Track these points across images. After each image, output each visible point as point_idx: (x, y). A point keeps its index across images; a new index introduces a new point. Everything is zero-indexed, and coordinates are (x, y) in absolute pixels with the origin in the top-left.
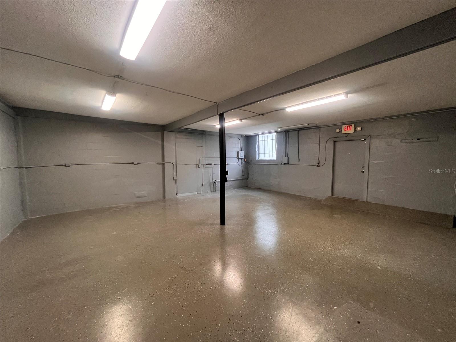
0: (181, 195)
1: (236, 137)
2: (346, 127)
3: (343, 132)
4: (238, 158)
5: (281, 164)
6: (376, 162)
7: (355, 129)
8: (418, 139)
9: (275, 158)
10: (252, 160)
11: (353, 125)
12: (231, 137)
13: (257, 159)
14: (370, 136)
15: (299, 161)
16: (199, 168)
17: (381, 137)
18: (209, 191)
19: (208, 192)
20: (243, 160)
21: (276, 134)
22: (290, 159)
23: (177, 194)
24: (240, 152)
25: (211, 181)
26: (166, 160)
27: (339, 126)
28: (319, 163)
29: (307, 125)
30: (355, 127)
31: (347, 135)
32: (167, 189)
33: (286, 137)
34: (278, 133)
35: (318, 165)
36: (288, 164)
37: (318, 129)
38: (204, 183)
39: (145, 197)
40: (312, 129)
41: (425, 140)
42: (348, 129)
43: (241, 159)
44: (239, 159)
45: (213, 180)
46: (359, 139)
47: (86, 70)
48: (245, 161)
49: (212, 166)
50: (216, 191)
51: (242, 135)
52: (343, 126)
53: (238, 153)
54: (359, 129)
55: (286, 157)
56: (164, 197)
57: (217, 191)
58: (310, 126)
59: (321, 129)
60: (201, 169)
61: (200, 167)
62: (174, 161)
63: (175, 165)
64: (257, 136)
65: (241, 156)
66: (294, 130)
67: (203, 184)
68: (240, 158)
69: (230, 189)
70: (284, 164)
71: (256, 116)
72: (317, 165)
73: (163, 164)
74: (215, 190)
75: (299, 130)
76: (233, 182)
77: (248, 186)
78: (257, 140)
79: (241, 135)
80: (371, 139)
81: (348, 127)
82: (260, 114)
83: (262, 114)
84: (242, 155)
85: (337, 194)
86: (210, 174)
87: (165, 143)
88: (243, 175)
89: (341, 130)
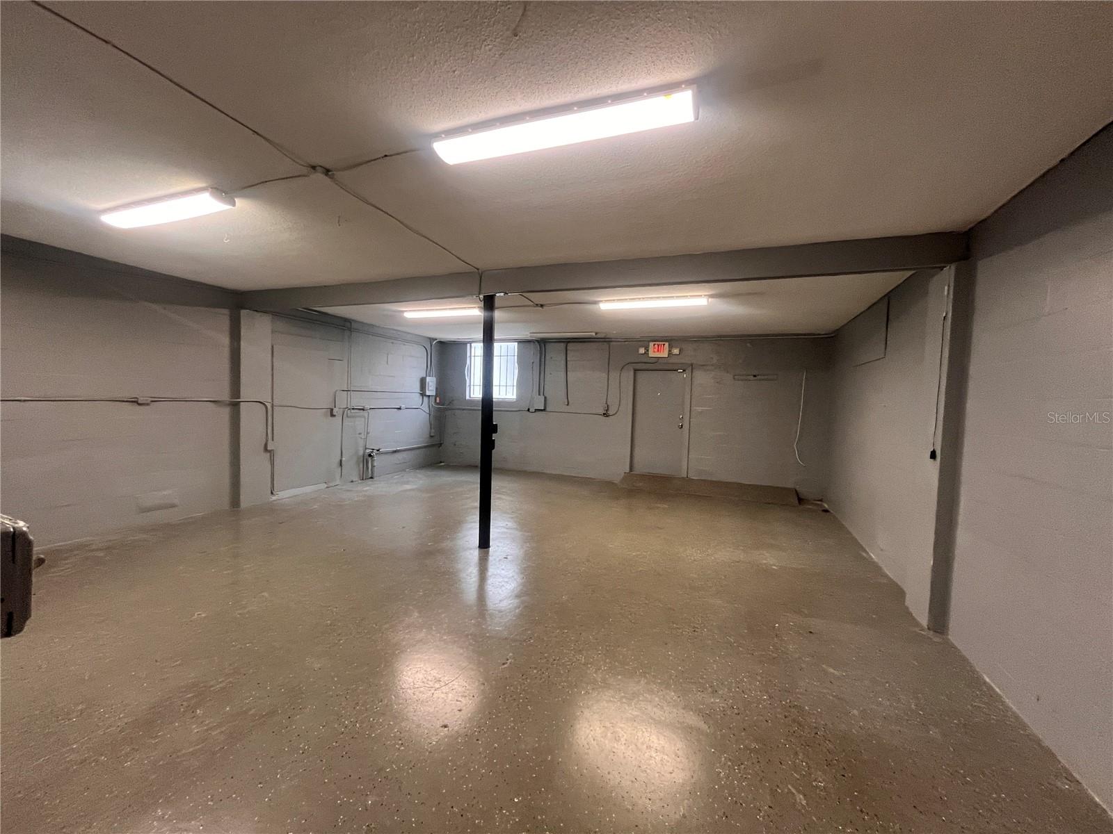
0: (284, 495)
1: (417, 343)
2: (656, 346)
3: (651, 354)
4: (423, 394)
5: (529, 410)
6: (700, 409)
7: (670, 351)
8: (755, 376)
9: (515, 397)
10: (453, 400)
11: (667, 344)
12: (408, 341)
13: (467, 398)
14: (692, 365)
15: (568, 404)
16: (334, 418)
17: (708, 368)
18: (355, 478)
19: (352, 482)
20: (432, 399)
21: (516, 343)
22: (548, 402)
23: (272, 493)
24: (428, 379)
25: (361, 453)
26: (246, 393)
27: (645, 341)
28: (607, 411)
29: (594, 334)
30: (671, 347)
31: (656, 359)
32: (244, 479)
33: (541, 353)
34: (522, 342)
35: (606, 415)
36: (544, 410)
37: (605, 343)
38: (344, 459)
39: (173, 506)
40: (596, 341)
41: (763, 377)
42: (658, 351)
43: (429, 396)
44: (425, 398)
45: (366, 449)
46: (676, 368)
47: (251, 132)
48: (438, 401)
49: (365, 414)
50: (372, 478)
51: (431, 340)
52: (651, 344)
53: (423, 382)
54: (676, 351)
55: (539, 395)
56: (235, 501)
57: (375, 479)
58: (599, 336)
59: (612, 343)
60: (338, 419)
61: (335, 416)
62: (266, 398)
63: (269, 410)
64: (468, 345)
65: (430, 388)
66: (559, 340)
67: (341, 461)
68: (428, 393)
69: (404, 470)
70: (536, 410)
71: (529, 306)
72: (604, 414)
73: (235, 406)
74: (370, 476)
75: (569, 342)
76: (409, 452)
77: (441, 462)
78: (468, 354)
79: (430, 338)
80: (694, 371)
81: (658, 345)
82: (537, 305)
83: (542, 306)
84: (431, 390)
85: (640, 468)
86: (360, 434)
87: (242, 344)
88: (432, 437)
89: (648, 350)
